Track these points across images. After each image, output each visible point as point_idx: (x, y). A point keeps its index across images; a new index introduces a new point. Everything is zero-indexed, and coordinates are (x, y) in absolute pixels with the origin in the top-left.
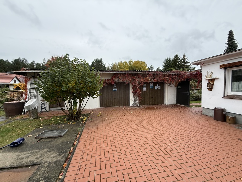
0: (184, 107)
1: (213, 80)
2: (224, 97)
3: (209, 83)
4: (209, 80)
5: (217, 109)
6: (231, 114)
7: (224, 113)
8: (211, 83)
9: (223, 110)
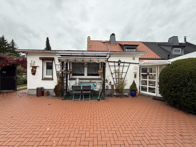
0: (10, 92)
1: (35, 67)
2: (43, 79)
3: (33, 69)
4: (33, 67)
5: (39, 88)
6: (46, 90)
7: (42, 90)
8: (34, 69)
9: (42, 88)
